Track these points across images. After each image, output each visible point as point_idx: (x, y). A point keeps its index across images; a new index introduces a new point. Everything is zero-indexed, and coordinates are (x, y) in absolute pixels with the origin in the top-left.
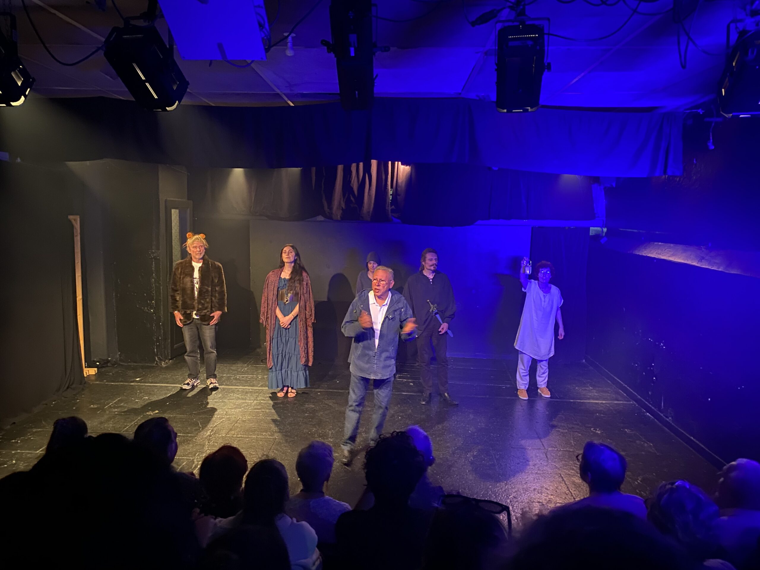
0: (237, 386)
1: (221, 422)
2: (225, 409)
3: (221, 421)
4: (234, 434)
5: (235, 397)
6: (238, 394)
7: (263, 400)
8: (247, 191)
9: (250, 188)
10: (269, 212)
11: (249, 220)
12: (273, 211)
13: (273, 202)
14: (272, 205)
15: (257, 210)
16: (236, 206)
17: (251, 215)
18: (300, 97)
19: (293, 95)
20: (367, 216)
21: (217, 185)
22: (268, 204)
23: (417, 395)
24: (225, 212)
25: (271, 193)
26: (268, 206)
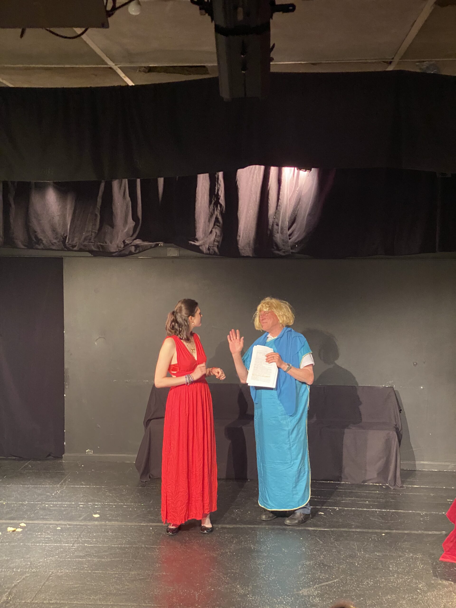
0: (47, 519)
1: (24, 579)
2: (29, 558)
3: (24, 577)
4: (45, 599)
5: (44, 538)
6: (48, 534)
7: (88, 542)
8: (59, 214)
9: (64, 208)
10: (94, 245)
11: (63, 258)
12: (99, 244)
13: (100, 230)
14: (98, 234)
15: (74, 242)
16: (42, 238)
17: (65, 251)
18: (145, 72)
19: (134, 69)
20: (248, 249)
21: (13, 206)
22: (92, 232)
23: (331, 531)
24: (25, 246)
25: (96, 215)
26: (91, 235)
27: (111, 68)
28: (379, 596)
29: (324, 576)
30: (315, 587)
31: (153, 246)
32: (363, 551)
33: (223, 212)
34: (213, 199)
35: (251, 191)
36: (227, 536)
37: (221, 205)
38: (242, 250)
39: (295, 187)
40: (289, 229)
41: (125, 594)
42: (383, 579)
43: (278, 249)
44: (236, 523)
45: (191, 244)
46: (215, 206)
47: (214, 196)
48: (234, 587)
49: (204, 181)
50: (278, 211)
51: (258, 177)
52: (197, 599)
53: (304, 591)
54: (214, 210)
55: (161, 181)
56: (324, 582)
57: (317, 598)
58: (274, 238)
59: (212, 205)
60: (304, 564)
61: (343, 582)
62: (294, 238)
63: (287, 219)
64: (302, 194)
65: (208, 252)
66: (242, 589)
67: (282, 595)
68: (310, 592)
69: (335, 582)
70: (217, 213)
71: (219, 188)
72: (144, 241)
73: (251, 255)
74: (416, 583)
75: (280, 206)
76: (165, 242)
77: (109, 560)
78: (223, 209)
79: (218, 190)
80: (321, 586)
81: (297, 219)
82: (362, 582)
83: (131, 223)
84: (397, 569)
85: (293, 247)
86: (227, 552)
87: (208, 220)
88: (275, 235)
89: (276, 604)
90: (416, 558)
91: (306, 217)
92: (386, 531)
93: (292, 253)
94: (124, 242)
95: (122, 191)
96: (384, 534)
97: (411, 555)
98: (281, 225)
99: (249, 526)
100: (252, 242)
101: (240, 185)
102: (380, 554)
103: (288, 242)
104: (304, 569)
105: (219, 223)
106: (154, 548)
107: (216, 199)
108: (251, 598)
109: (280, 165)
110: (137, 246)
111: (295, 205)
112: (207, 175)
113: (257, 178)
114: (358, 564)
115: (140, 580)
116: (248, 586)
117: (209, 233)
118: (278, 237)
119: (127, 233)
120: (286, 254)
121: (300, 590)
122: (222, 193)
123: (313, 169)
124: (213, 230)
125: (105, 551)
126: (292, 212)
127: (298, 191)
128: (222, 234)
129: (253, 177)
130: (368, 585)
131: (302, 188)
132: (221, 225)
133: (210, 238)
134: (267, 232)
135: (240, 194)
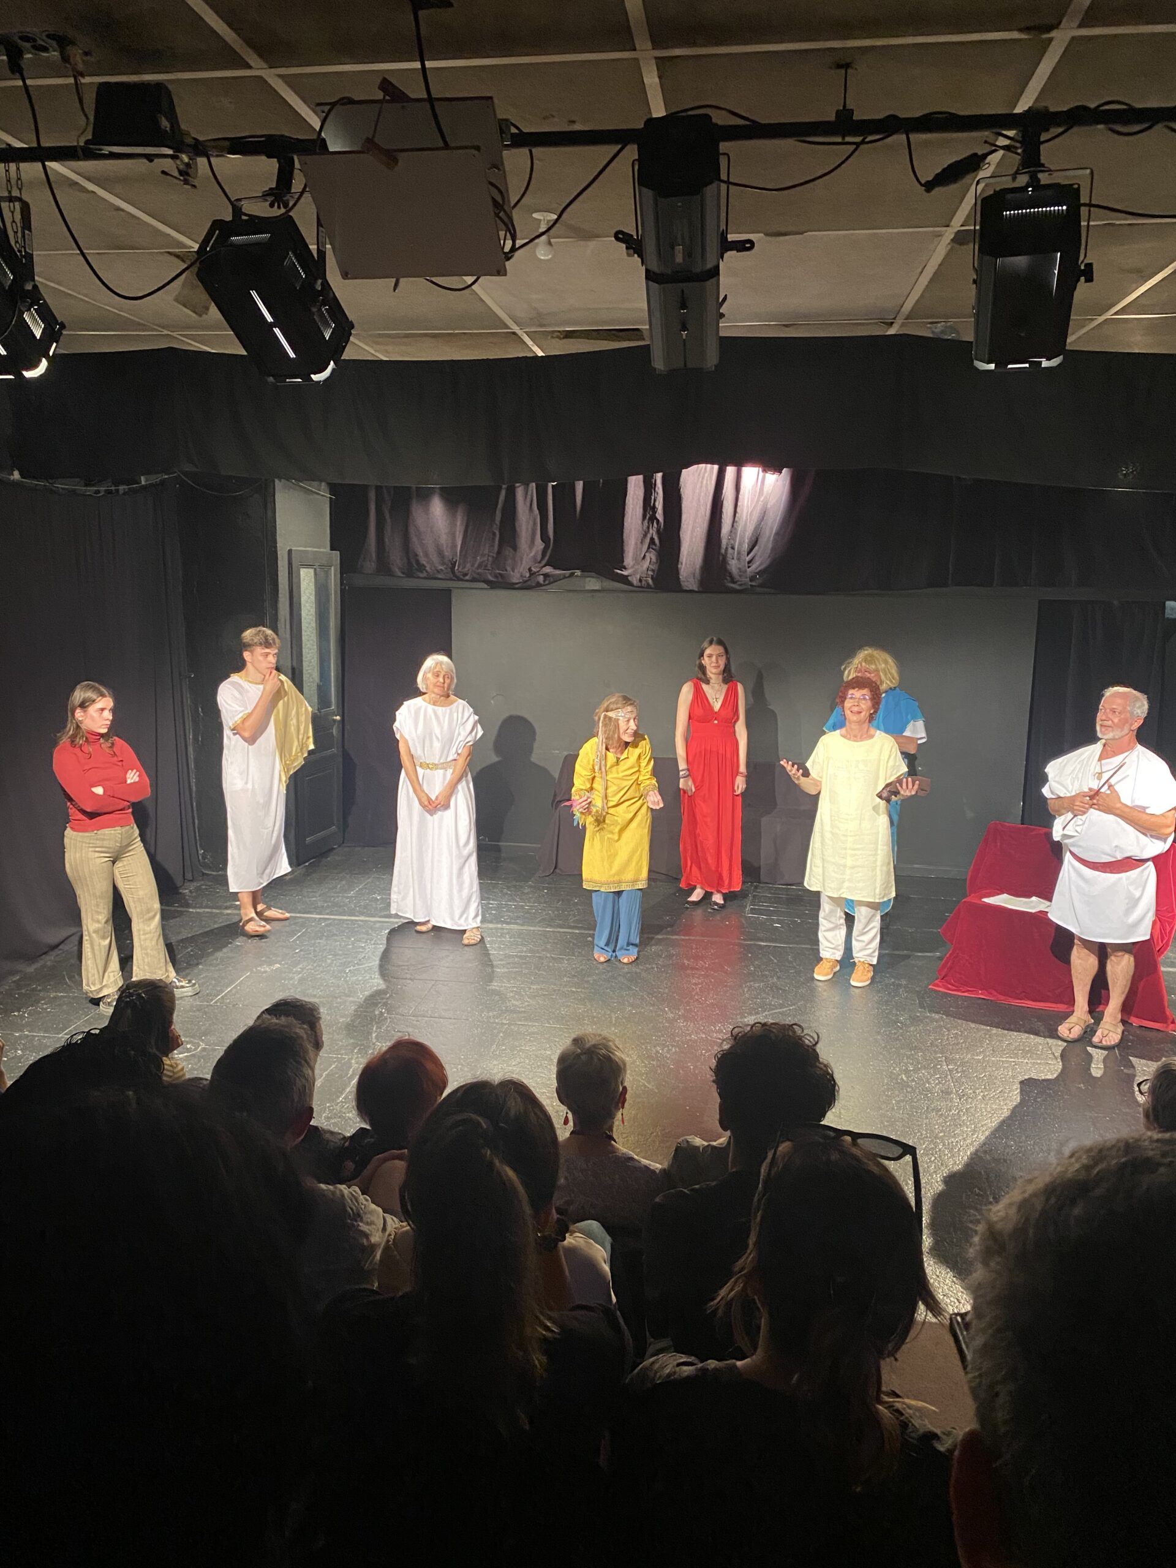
8: (447, 531)
9: (453, 524)
10: (491, 574)
11: (450, 590)
12: (498, 571)
13: (499, 553)
14: (497, 558)
15: (466, 569)
16: (424, 563)
17: (454, 580)
18: (558, 337)
19: (545, 334)
20: (691, 580)
21: (388, 520)
22: (489, 556)
23: (788, 947)
24: (403, 573)
25: (494, 534)
26: (488, 560)
27: (514, 333)
29: (776, 1001)
31: (567, 575)
33: (661, 530)
34: (648, 513)
35: (699, 499)
36: (654, 949)
37: (658, 521)
38: (684, 581)
39: (759, 495)
40: (748, 554)
41: (524, 1012)
43: (733, 581)
44: (668, 934)
45: (617, 573)
46: (650, 522)
47: (649, 508)
48: (661, 1010)
49: (636, 487)
50: (735, 529)
51: (709, 480)
54: (648, 528)
55: (579, 486)
56: (777, 1008)
58: (728, 567)
59: (646, 521)
60: (751, 987)
61: (799, 1009)
62: (755, 566)
63: (747, 541)
64: (769, 506)
65: (639, 584)
66: (671, 1013)
67: (721, 1022)
69: (789, 1008)
70: (653, 532)
71: (656, 498)
72: (555, 568)
73: (696, 589)
74: (896, 1015)
75: (737, 522)
76: (583, 571)
77: (506, 970)
78: (660, 527)
79: (655, 500)
80: (772, 1014)
81: (758, 542)
83: (539, 545)
84: (873, 997)
85: (752, 579)
87: (639, 542)
88: (730, 563)
89: (713, 1032)
90: (899, 985)
91: (772, 536)
93: (751, 585)
94: (530, 570)
95: (528, 500)
98: (738, 548)
100: (698, 571)
101: (684, 493)
103: (746, 571)
104: (751, 993)
105: (655, 545)
106: (563, 959)
107: (652, 512)
108: (682, 1023)
109: (739, 464)
110: (546, 576)
111: (758, 521)
112: (641, 477)
113: (707, 481)
115: (544, 995)
116: (679, 1009)
117: (640, 559)
118: (733, 565)
119: (534, 558)
120: (743, 587)
121: (745, 1017)
122: (659, 505)
123: (783, 471)
124: (647, 554)
125: (501, 960)
126: (754, 531)
127: (762, 502)
128: (659, 560)
129: (702, 483)
131: (768, 498)
132: (657, 548)
133: (642, 566)
134: (719, 558)
135: (683, 506)
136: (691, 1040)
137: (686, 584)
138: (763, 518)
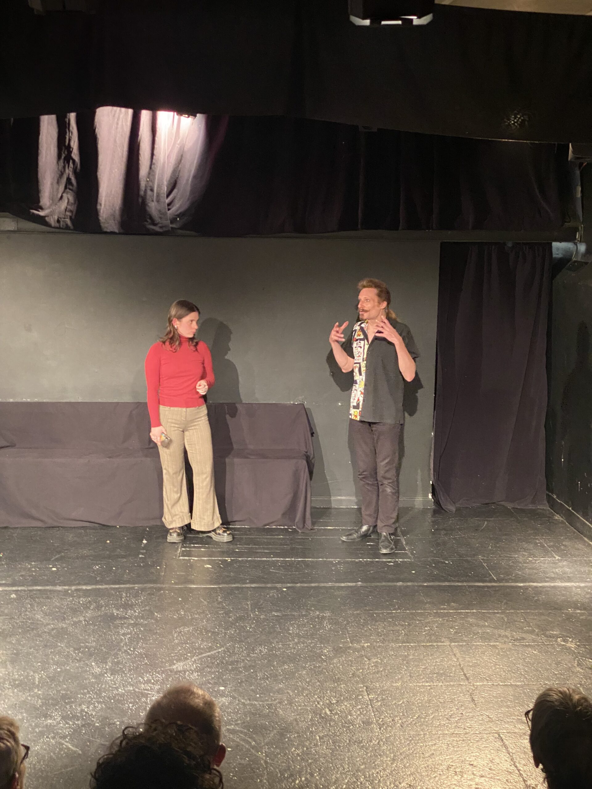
20: (112, 222)
23: (219, 588)
28: (273, 666)
29: (206, 645)
30: (193, 660)
32: (258, 612)
33: (78, 170)
34: (62, 153)
35: (115, 141)
36: (82, 601)
37: (74, 161)
38: (103, 223)
39: (175, 138)
40: (168, 196)
42: (279, 645)
43: (153, 223)
44: (97, 583)
45: (33, 213)
46: (66, 162)
47: (64, 148)
48: (88, 665)
49: (49, 127)
50: (153, 171)
51: (124, 124)
52: (37, 683)
53: (179, 665)
54: (64, 167)
56: (206, 652)
57: (195, 673)
58: (148, 208)
59: (62, 161)
60: (181, 632)
61: (229, 651)
62: (176, 209)
63: (165, 183)
64: (185, 149)
65: (57, 225)
66: (98, 667)
67: (150, 672)
68: (186, 666)
69: (219, 652)
70: (69, 171)
71: (71, 137)
73: (116, 231)
74: (321, 648)
75: (154, 164)
78: (76, 167)
79: (70, 140)
80: (201, 658)
81: (178, 183)
82: (253, 650)
84: (299, 632)
85: (173, 221)
86: (81, 621)
87: (56, 181)
88: (149, 204)
89: (141, 683)
90: (323, 617)
91: (190, 180)
92: (289, 585)
93: (172, 228)
96: (285, 589)
97: (318, 613)
98: (157, 190)
99: (113, 586)
100: (117, 213)
101: (99, 134)
102: (279, 614)
103: (166, 213)
104: (181, 638)
105: (72, 185)
107: (68, 152)
108: (109, 677)
109: (154, 109)
111: (176, 164)
112: (54, 117)
113: (122, 125)
114: (250, 628)
116: (106, 663)
117: (57, 200)
118: (153, 207)
120: (165, 229)
121: (174, 664)
122: (75, 144)
123: (198, 115)
124: (65, 195)
126: (171, 174)
127: (178, 144)
128: (77, 202)
129: (117, 124)
130: (260, 653)
131: (185, 141)
132: (74, 188)
133: (60, 207)
134: (138, 200)
135: (100, 146)
136: (118, 694)
137: (106, 225)
138: (181, 160)
